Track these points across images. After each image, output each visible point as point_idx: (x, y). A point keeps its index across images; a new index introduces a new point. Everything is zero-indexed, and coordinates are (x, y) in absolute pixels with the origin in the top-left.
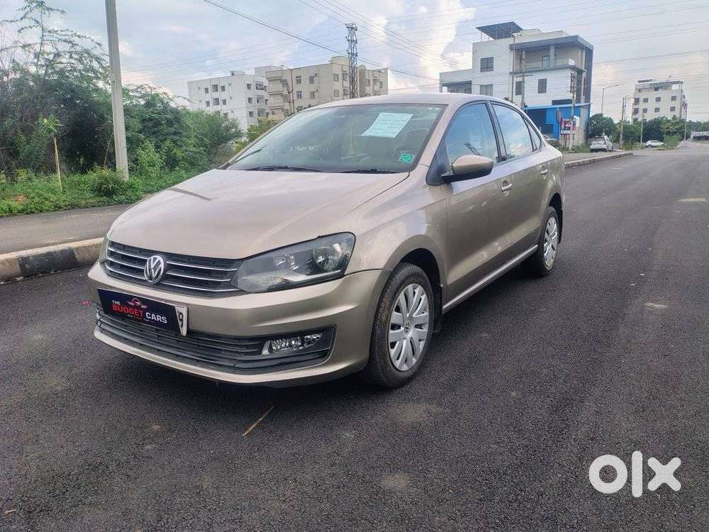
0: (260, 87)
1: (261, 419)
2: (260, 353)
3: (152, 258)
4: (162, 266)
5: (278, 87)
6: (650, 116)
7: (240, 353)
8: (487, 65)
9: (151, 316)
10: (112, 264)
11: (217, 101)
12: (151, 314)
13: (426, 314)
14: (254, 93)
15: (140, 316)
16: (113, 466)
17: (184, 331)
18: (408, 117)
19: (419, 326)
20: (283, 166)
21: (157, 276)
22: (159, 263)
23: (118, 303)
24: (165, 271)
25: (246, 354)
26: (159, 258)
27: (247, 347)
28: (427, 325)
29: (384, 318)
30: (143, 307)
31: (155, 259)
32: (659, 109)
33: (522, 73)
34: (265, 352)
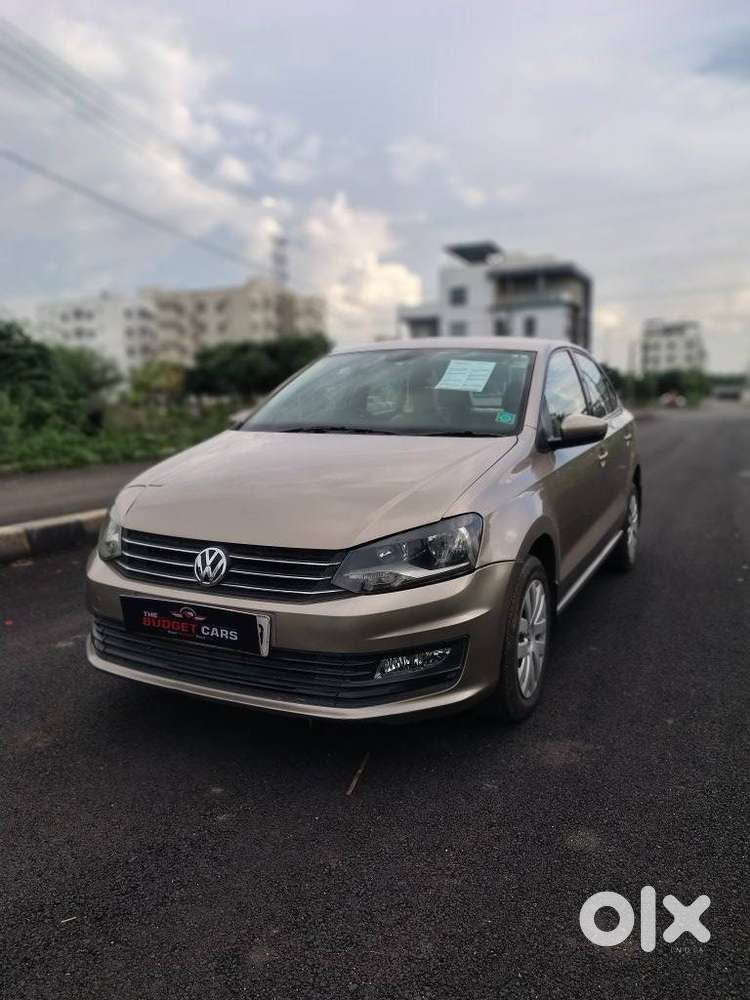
0: (144, 314)
1: (360, 771)
2: (372, 677)
3: (207, 550)
4: (223, 561)
5: (170, 315)
6: (663, 366)
7: (343, 678)
8: (458, 297)
9: (210, 631)
10: (131, 562)
11: (79, 333)
12: (211, 629)
13: (544, 621)
14: (136, 323)
15: (190, 632)
16: (185, 848)
17: (265, 650)
18: (491, 366)
19: (537, 637)
20: (338, 427)
21: (217, 575)
22: (219, 558)
23: (154, 615)
24: (228, 568)
25: (353, 679)
26: (218, 551)
27: (356, 669)
28: (544, 637)
29: (514, 626)
30: (197, 618)
31: (212, 553)
32: (672, 358)
33: (510, 308)
34: (378, 675)
